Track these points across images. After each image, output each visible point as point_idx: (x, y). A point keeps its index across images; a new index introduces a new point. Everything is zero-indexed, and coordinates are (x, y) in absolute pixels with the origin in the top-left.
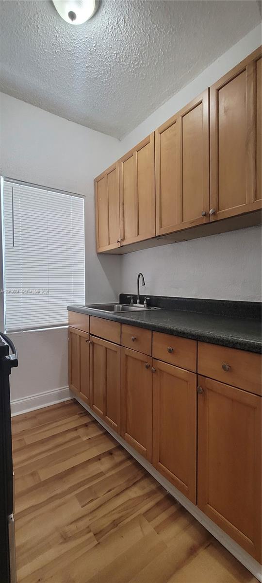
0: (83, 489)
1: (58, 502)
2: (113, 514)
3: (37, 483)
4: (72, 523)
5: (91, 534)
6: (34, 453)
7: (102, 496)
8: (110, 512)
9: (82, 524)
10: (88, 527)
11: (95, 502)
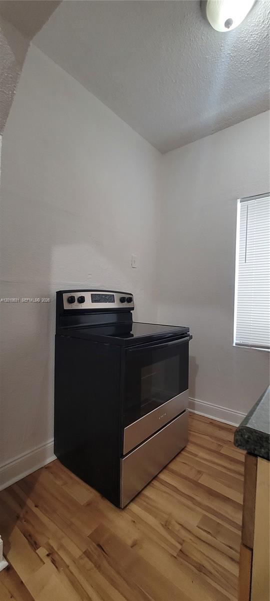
0: (214, 519)
1: (189, 503)
2: (209, 562)
3: (194, 479)
4: (181, 525)
5: (179, 547)
6: (217, 461)
7: (219, 542)
8: (208, 557)
9: (183, 533)
10: (184, 541)
11: (209, 537)
